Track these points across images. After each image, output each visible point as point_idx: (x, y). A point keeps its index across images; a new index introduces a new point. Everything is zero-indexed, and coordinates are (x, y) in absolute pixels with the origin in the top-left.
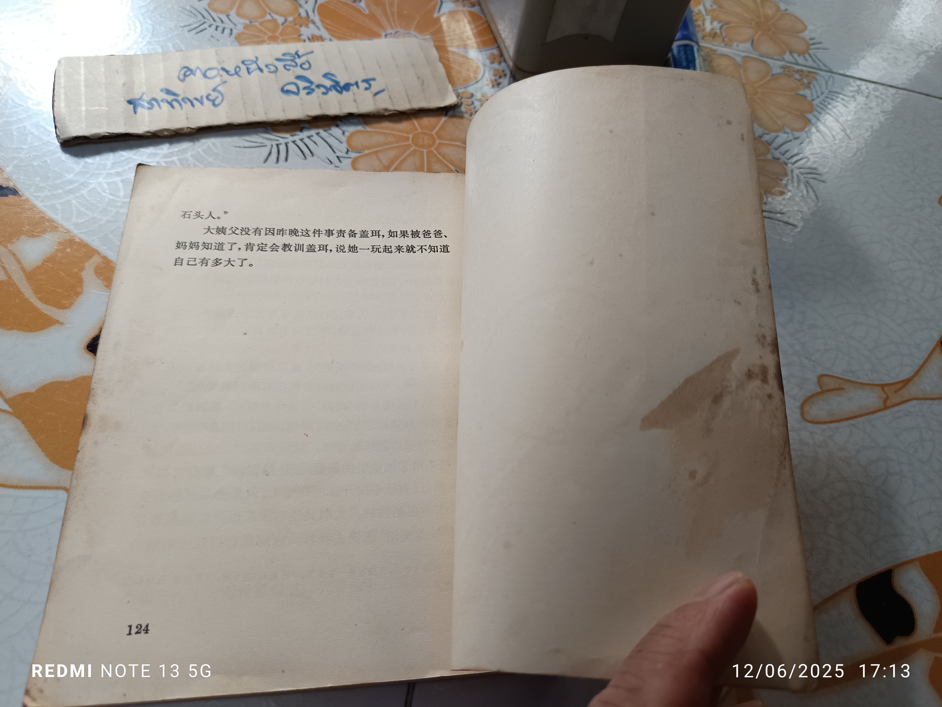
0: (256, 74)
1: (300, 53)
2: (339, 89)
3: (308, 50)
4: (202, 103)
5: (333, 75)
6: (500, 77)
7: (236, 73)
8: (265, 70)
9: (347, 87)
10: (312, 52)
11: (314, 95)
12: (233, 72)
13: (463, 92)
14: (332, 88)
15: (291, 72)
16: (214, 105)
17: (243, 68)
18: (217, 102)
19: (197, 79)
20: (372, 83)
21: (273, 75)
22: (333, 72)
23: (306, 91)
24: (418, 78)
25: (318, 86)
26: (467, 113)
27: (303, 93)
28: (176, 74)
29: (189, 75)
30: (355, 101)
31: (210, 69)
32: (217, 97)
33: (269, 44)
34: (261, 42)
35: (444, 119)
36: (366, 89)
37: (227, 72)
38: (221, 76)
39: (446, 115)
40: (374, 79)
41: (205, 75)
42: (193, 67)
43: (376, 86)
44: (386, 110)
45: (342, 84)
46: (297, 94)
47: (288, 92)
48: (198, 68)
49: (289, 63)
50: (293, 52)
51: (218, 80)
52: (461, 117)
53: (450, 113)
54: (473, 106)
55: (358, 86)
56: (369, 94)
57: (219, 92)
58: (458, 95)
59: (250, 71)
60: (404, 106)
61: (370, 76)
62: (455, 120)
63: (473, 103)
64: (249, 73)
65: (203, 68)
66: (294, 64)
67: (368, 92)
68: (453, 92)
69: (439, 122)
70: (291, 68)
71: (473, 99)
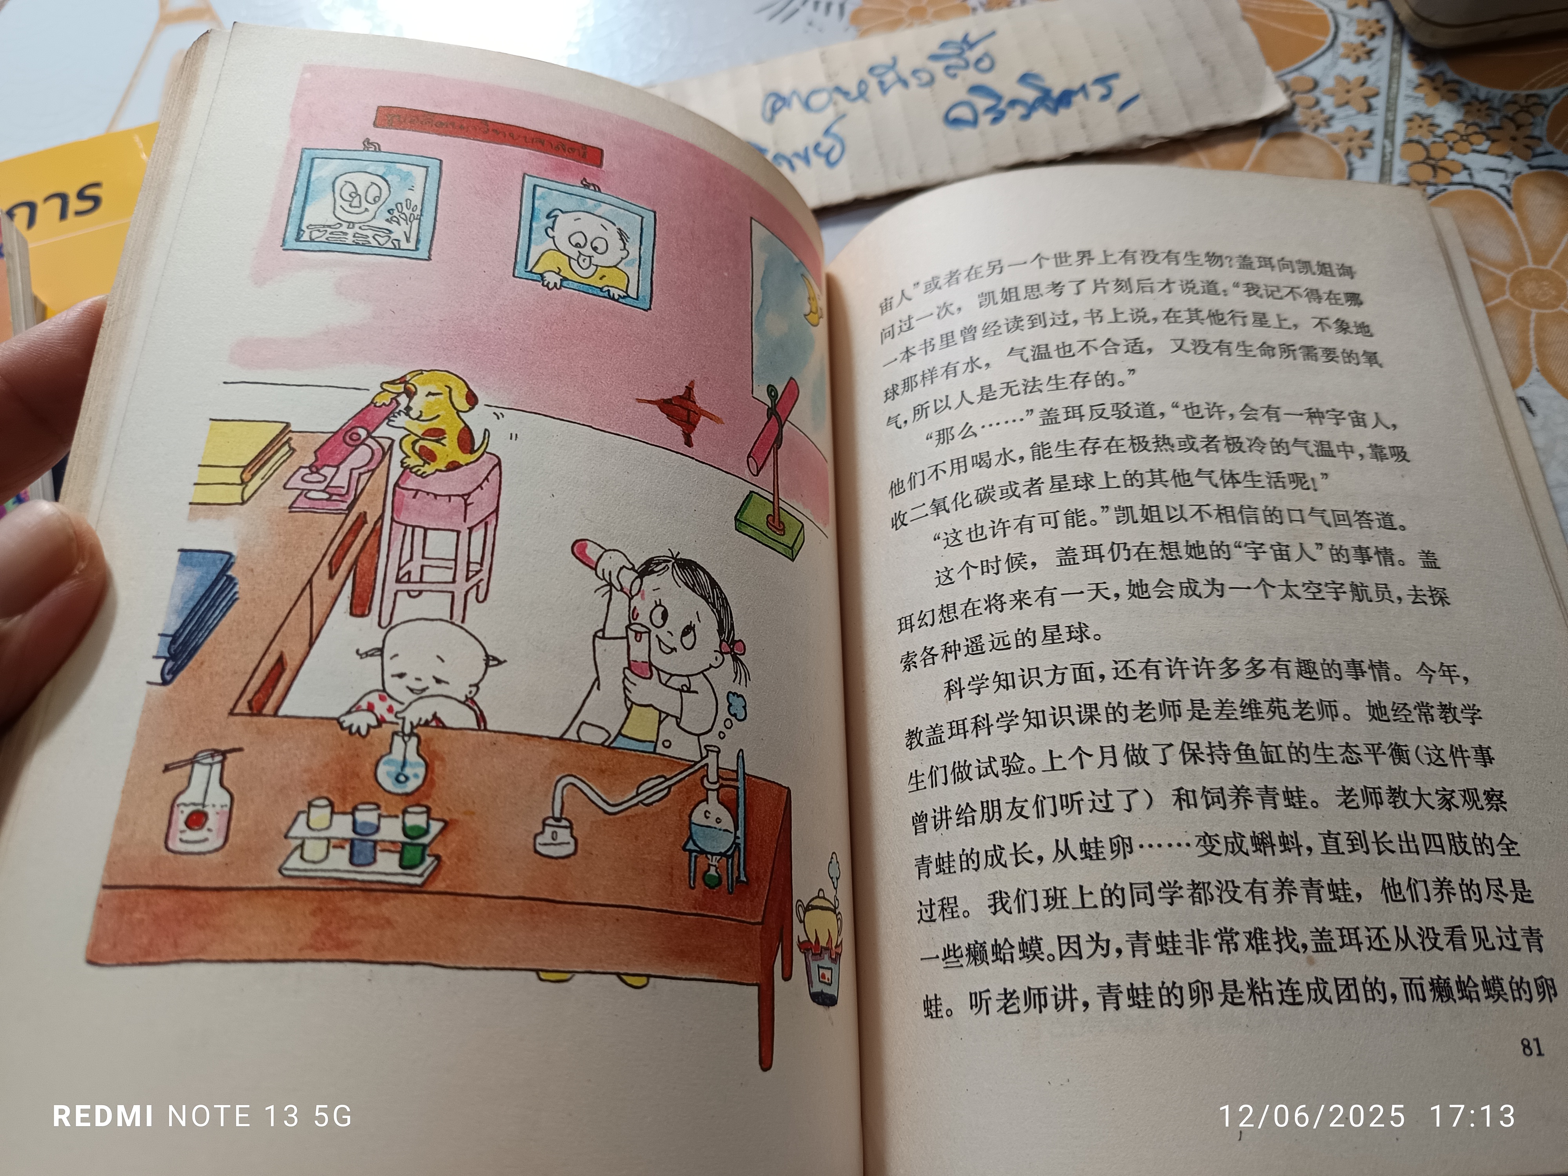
0: (896, 91)
1: (972, 38)
2: (1051, 104)
3: (987, 30)
4: (807, 160)
5: (1036, 76)
6: (1373, 36)
7: (862, 94)
8: (913, 82)
9: (1065, 98)
10: (993, 33)
11: (1005, 122)
12: (854, 92)
13: (1296, 80)
14: (1037, 105)
15: (958, 80)
16: (831, 164)
17: (873, 82)
18: (834, 156)
19: (793, 115)
20: (1114, 83)
21: (927, 91)
22: (1037, 70)
23: (990, 117)
24: (1204, 62)
25: (1013, 103)
26: (1306, 125)
27: (985, 120)
28: (758, 109)
29: (780, 108)
30: (1084, 126)
31: (814, 92)
32: (832, 148)
33: (911, 25)
34: (895, 24)
35: (1260, 144)
36: (1104, 97)
37: (846, 94)
38: (835, 104)
39: (1263, 134)
40: (1115, 76)
41: (807, 105)
42: (785, 91)
43: (1122, 90)
44: (1144, 138)
45: (1056, 93)
46: (975, 123)
47: (957, 122)
48: (794, 92)
49: (953, 61)
50: (959, 37)
51: (830, 114)
52: (1296, 135)
53: (1273, 129)
54: (1317, 109)
55: (1087, 96)
56: (1110, 108)
57: (836, 137)
58: (1287, 88)
59: (887, 85)
60: (1179, 126)
61: (1108, 71)
62: (1284, 144)
63: (1317, 102)
64: (885, 92)
65: (804, 92)
66: (962, 63)
67: (1107, 103)
68: (1277, 83)
69: (1250, 151)
70: (962, 73)
71: (1317, 93)
